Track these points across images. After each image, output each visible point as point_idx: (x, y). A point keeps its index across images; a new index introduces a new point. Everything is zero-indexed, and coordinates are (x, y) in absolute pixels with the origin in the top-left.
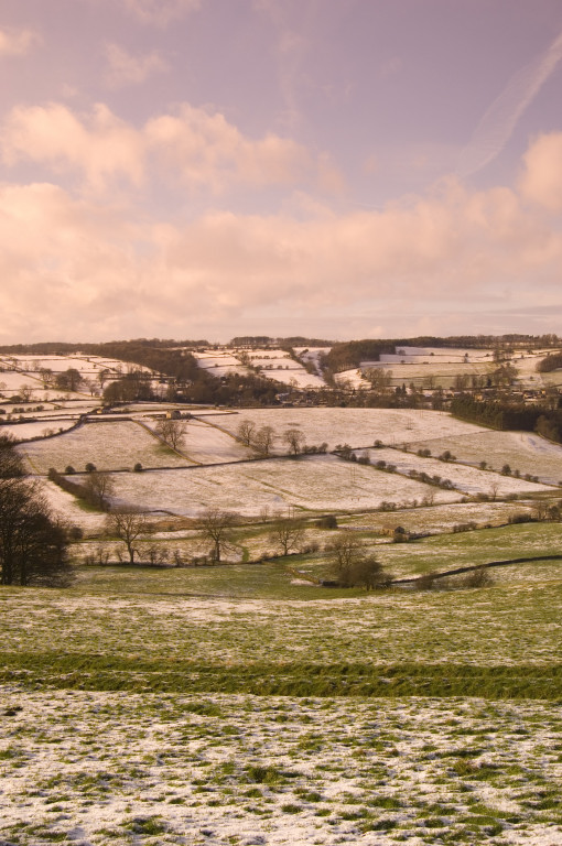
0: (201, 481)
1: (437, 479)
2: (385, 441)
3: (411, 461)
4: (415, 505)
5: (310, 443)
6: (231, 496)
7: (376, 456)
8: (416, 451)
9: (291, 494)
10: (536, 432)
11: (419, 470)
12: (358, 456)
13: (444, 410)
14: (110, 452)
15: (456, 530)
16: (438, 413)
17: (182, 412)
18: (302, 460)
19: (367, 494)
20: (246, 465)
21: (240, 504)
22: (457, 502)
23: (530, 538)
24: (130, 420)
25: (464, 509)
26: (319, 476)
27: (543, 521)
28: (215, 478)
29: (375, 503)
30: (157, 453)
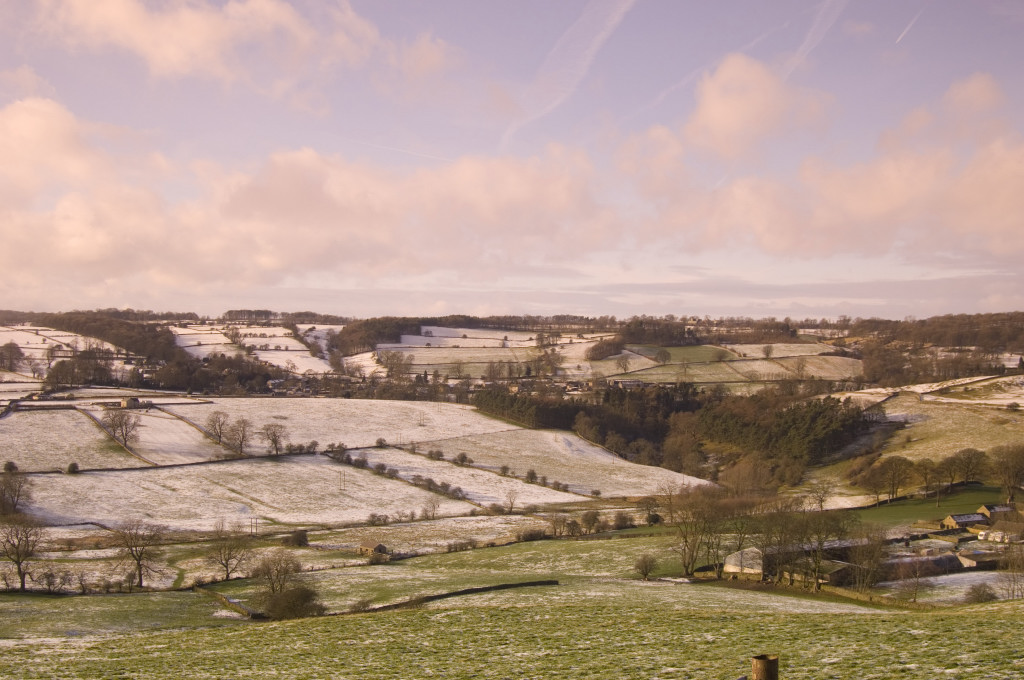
0: (152, 486)
1: (445, 486)
2: (390, 439)
3: (421, 465)
4: (412, 518)
5: (296, 441)
6: (185, 506)
7: (376, 457)
8: (426, 453)
9: (262, 503)
10: (574, 431)
11: (425, 475)
12: (354, 458)
13: (467, 403)
14: (41, 448)
15: (452, 549)
16: (460, 406)
17: (141, 400)
18: (284, 461)
19: (356, 503)
20: (213, 467)
21: (196, 516)
22: (465, 515)
23: (534, 560)
24: (74, 408)
25: (472, 523)
26: (301, 481)
27: (559, 538)
28: (169, 483)
29: (362, 516)
30: (101, 450)
